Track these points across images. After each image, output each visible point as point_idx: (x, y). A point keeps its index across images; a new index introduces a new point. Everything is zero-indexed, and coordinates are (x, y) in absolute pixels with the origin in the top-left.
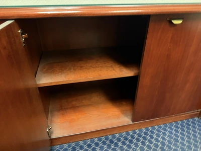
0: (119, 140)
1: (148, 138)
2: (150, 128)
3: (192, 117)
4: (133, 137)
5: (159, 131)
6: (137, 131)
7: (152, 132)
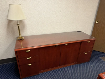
0: (57, 71)
1: (64, 70)
2: (64, 68)
3: (75, 64)
4: (60, 70)
5: (66, 68)
6: (61, 68)
7: (65, 68)
